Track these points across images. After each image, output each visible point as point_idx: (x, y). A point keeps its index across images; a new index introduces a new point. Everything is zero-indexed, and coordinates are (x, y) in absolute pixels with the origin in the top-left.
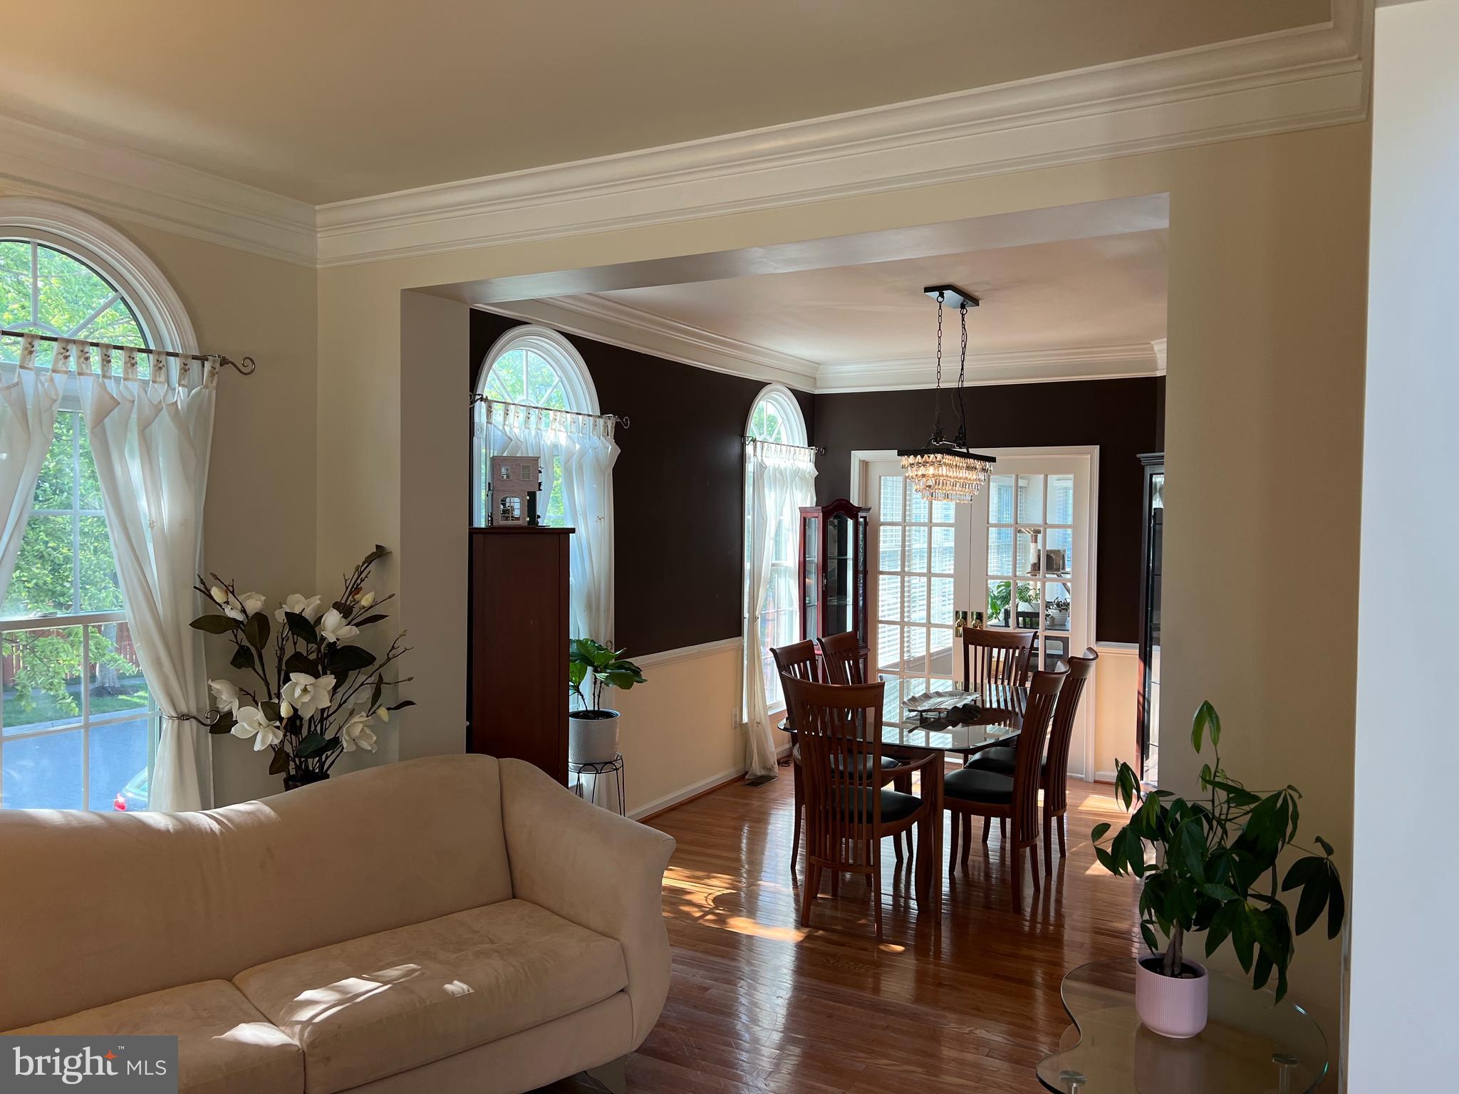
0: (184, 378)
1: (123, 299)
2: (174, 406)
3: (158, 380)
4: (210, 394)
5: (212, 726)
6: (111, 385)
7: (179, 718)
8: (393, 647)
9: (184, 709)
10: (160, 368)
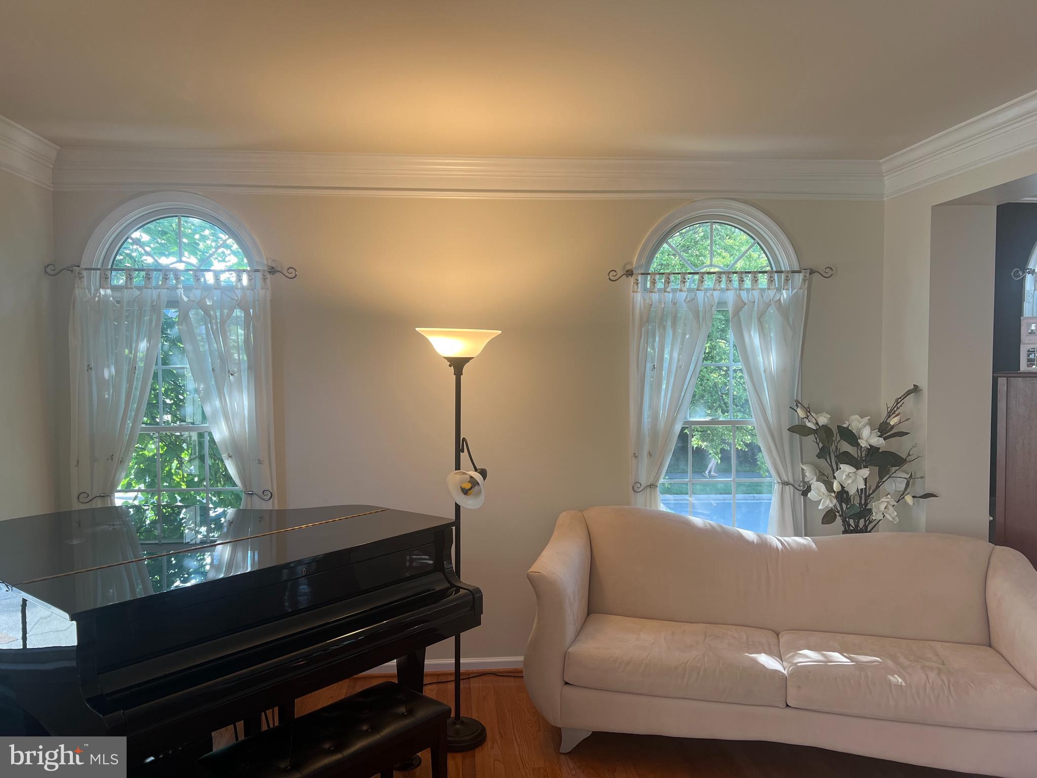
0: (787, 285)
1: (758, 243)
2: (778, 302)
3: (771, 287)
4: (803, 293)
5: (803, 491)
6: (744, 294)
7: (782, 483)
8: (909, 454)
9: (786, 480)
10: (772, 281)
